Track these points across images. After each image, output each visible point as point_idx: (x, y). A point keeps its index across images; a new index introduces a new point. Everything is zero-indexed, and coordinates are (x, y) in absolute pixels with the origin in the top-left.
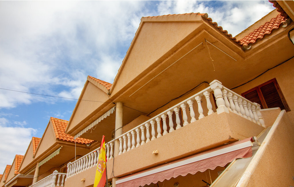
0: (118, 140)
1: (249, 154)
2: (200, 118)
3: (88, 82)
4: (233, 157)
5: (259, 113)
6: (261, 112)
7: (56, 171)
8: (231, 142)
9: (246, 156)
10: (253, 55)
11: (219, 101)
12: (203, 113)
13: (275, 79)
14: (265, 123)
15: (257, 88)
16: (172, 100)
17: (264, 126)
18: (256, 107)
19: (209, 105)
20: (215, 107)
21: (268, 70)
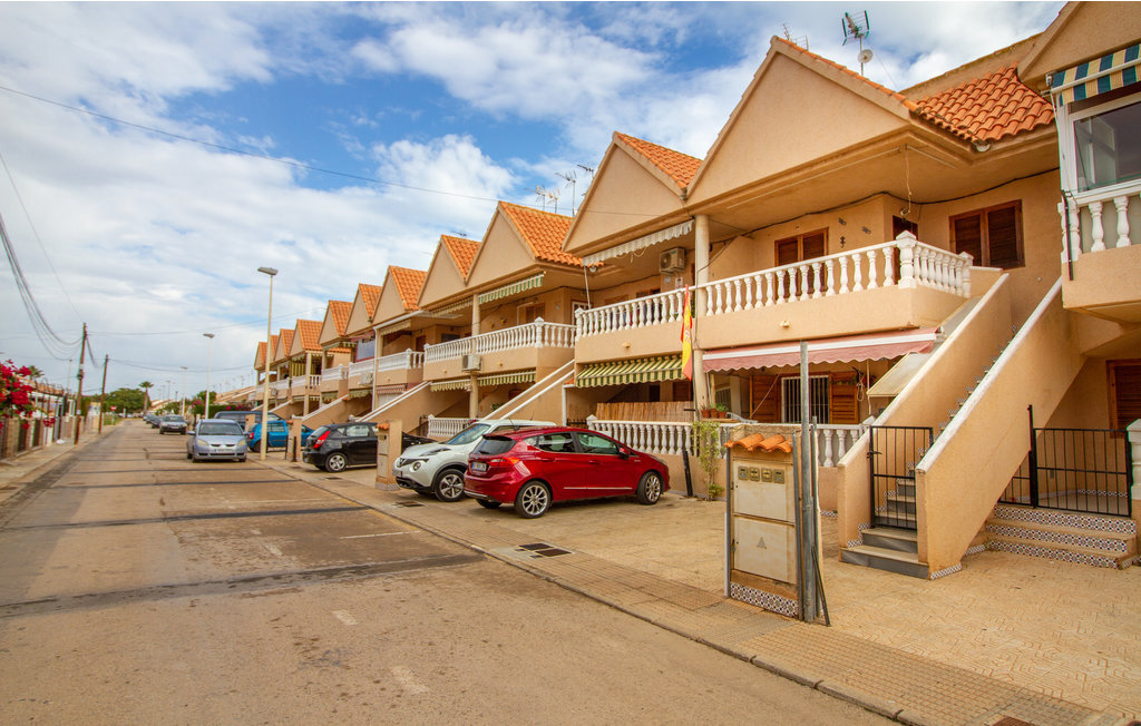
0: (704, 289)
1: (928, 349)
2: (869, 287)
3: (615, 147)
4: (908, 349)
5: (966, 273)
6: (971, 271)
7: (539, 319)
8: (909, 329)
9: (923, 351)
10: (990, 160)
11: (906, 268)
12: (876, 280)
13: (1020, 202)
14: (972, 290)
15: (983, 210)
16: (807, 214)
17: (967, 295)
18: (964, 262)
19: (889, 270)
20: (897, 276)
21: (1015, 179)
